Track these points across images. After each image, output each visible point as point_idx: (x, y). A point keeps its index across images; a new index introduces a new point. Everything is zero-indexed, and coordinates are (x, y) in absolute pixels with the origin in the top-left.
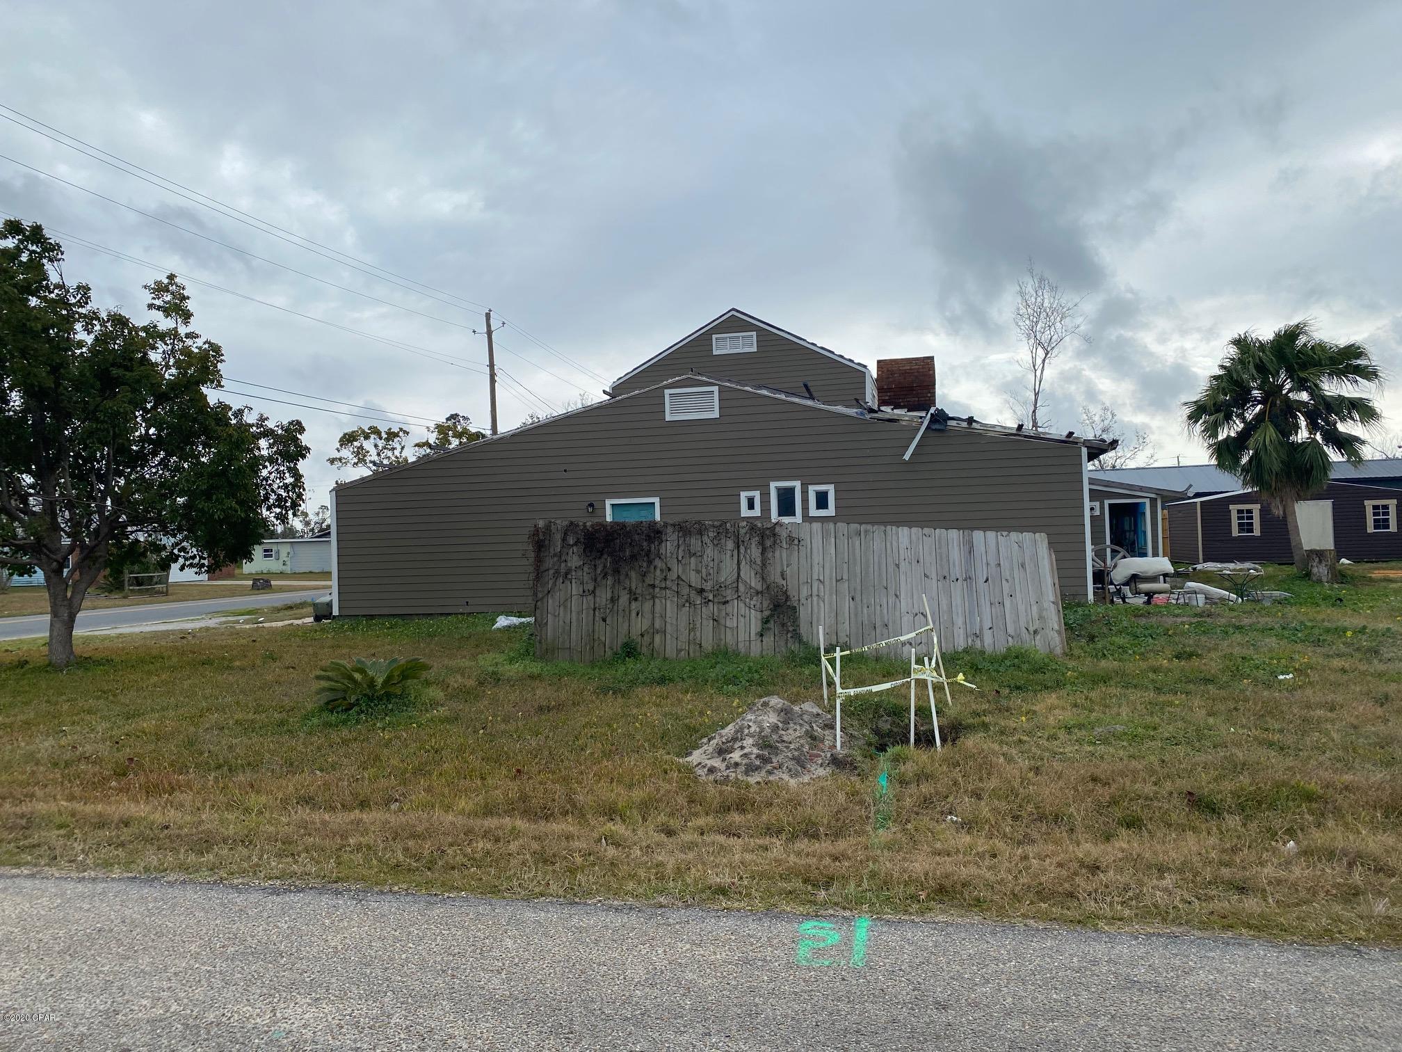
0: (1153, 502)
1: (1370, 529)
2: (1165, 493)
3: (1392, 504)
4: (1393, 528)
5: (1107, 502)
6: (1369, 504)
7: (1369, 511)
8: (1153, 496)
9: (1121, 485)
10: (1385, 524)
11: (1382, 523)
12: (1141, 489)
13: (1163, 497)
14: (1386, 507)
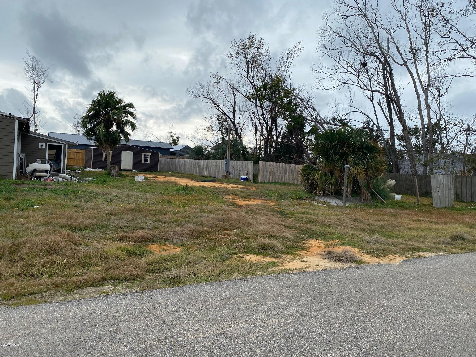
0: (65, 145)
1: (143, 162)
2: (70, 143)
3: (149, 154)
4: (149, 162)
5: (48, 144)
6: (143, 154)
7: (143, 156)
8: (65, 143)
9: (53, 138)
10: (147, 160)
11: (146, 160)
12: (60, 140)
13: (68, 144)
14: (148, 155)
